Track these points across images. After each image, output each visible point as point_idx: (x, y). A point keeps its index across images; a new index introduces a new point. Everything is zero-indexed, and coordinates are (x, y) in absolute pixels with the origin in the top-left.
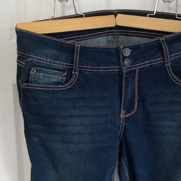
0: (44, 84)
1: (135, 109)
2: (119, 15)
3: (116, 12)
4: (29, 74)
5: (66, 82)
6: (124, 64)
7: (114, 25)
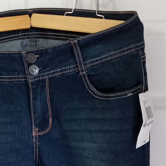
1: (50, 126)
2: (34, 15)
3: (31, 11)
6: (29, 73)
7: (29, 27)
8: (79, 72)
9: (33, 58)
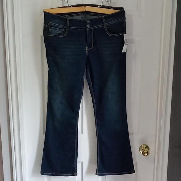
0: (55, 34)
1: (92, 47)
2: (86, 6)
4: (49, 30)
5: (64, 33)
7: (85, 11)
8: (104, 27)
9: (88, 22)
